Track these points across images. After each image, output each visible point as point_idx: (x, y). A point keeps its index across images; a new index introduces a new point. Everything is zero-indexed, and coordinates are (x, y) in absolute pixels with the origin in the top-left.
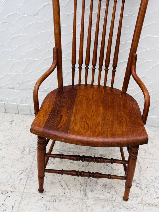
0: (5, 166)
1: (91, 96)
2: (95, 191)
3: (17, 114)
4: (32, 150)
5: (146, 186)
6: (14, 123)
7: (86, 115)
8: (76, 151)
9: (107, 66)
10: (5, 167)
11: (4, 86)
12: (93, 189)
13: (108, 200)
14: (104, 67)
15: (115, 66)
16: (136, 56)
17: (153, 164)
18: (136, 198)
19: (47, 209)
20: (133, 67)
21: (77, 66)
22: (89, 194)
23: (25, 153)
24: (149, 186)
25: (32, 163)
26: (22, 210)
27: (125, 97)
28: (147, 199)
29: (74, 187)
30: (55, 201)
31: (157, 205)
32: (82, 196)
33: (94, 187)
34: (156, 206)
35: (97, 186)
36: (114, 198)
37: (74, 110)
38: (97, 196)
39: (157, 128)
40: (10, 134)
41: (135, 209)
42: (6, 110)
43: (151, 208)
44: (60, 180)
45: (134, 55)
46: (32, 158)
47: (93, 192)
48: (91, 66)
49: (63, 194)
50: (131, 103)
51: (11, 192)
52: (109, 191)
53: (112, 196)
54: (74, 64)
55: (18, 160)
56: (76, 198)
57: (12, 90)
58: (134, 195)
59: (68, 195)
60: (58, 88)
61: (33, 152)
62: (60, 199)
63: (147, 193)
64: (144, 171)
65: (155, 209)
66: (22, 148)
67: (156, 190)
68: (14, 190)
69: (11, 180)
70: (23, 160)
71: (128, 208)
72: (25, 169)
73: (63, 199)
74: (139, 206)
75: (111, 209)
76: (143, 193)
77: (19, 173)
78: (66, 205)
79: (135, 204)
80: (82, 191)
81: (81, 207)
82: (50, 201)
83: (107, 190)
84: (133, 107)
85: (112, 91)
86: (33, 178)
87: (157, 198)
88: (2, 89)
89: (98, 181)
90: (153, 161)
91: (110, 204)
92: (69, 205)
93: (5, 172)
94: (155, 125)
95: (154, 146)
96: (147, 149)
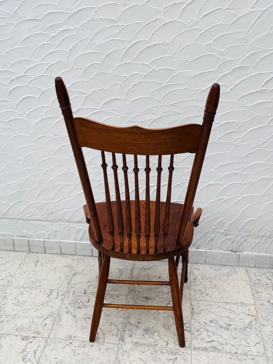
0: (27, 310)
2: (135, 336)
3: (43, 254)
4: (61, 293)
5: (197, 329)
6: (39, 264)
8: (114, 293)
10: (27, 312)
11: (28, 217)
12: (133, 334)
17: (209, 306)
19: (76, 354)
22: (127, 339)
23: (51, 296)
24: (202, 329)
26: (46, 355)
28: (196, 343)
29: (110, 332)
30: (85, 346)
31: (208, 349)
32: (119, 341)
33: (134, 331)
35: (137, 330)
36: (157, 343)
38: (136, 340)
39: (220, 266)
40: (34, 276)
41: (180, 353)
42: (29, 249)
43: (200, 352)
46: (60, 302)
47: (132, 337)
51: (34, 337)
52: (151, 336)
53: (154, 341)
55: (43, 305)
56: (112, 343)
57: (38, 222)
61: (62, 295)
63: (197, 337)
64: (197, 314)
65: (205, 354)
66: (48, 291)
67: (209, 334)
68: (37, 336)
69: (34, 326)
70: (49, 304)
71: (172, 353)
72: (51, 313)
73: (95, 344)
74: (186, 351)
75: (152, 354)
76: (193, 337)
77: (44, 318)
78: (99, 350)
80: (119, 336)
81: (116, 352)
82: (79, 346)
83: (149, 334)
86: (61, 323)
87: (209, 342)
88: (26, 222)
89: (139, 325)
90: (210, 303)
91: (151, 348)
92: (102, 351)
93: (27, 317)
94: (217, 262)
95: (213, 286)
96: (203, 290)
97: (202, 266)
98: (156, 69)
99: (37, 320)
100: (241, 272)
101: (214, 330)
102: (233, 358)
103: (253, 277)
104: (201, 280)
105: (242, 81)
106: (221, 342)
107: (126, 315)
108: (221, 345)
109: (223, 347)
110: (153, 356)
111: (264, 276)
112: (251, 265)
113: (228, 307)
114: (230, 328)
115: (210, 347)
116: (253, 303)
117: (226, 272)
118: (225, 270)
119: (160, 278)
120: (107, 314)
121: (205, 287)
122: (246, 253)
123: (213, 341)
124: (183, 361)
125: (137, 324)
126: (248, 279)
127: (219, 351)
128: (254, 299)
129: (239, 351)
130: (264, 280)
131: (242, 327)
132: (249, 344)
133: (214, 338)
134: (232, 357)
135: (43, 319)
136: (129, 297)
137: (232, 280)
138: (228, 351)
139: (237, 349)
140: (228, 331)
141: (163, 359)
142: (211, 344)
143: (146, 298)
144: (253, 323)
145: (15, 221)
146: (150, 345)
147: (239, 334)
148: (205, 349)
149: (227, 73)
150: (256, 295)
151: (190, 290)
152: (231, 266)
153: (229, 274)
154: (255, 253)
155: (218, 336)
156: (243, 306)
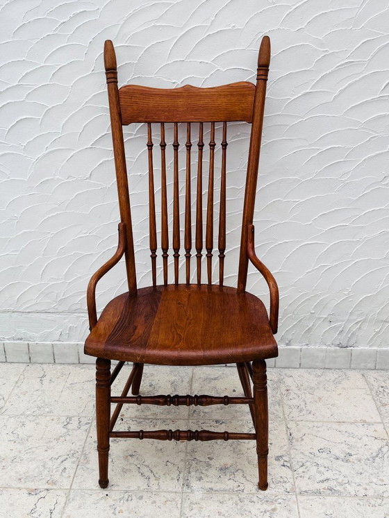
0: (34, 450)
1: (186, 299)
2: (206, 479)
3: (51, 366)
4: (84, 421)
5: (301, 464)
6: (46, 380)
7: (177, 324)
8: (168, 417)
9: (210, 249)
10: (33, 452)
11: (28, 307)
12: (202, 476)
14: (204, 252)
15: (222, 248)
16: (253, 227)
17: (315, 428)
18: (283, 485)
19: (117, 512)
20: (250, 245)
21: (159, 252)
22: (195, 484)
23: (70, 426)
24: (308, 464)
25: (85, 442)
26: (69, 516)
27: (244, 296)
28: (303, 484)
29: (167, 475)
30: (130, 498)
31: (322, 493)
32: (182, 488)
33: (204, 472)
35: (209, 470)
36: (242, 488)
37: (156, 319)
38: (210, 485)
39: (322, 370)
40: (39, 399)
41: (280, 501)
42: (30, 359)
43: (311, 497)
44: (139, 466)
45: (250, 226)
46: (85, 434)
47: (202, 480)
48: (182, 252)
49: (146, 487)
50: (252, 304)
51: (47, 490)
52: (231, 477)
53: (238, 485)
54: (153, 249)
56: (172, 492)
57: (43, 316)
58: (278, 480)
59: (155, 488)
60: (128, 291)
61: (86, 424)
62: (140, 495)
63: (303, 474)
64: (297, 441)
65: (318, 499)
66: (64, 419)
67: (320, 470)
68: (52, 487)
69: (46, 472)
70: (68, 438)
71: (267, 501)
72: (72, 452)
73: (146, 495)
74: (289, 497)
75: (237, 504)
76: (296, 476)
77: (61, 459)
78: (152, 503)
79: (281, 493)
80: (181, 480)
81: (179, 506)
82: (120, 500)
83: (228, 475)
84: (255, 309)
85: (221, 291)
86: (88, 466)
87: (323, 481)
88: (24, 315)
89: (211, 462)
90: (316, 424)
91: (234, 497)
92: (158, 504)
93: (34, 459)
94: (318, 364)
95: (317, 400)
96: (303, 405)
97: (296, 371)
98: (221, 69)
99: (50, 464)
100: (355, 377)
101: (327, 463)
102: (362, 504)
103: (374, 383)
104: (297, 392)
105: (350, 85)
106: (340, 481)
107: (189, 448)
108: (341, 484)
109: (344, 489)
110: (239, 507)
112: (369, 365)
113: (343, 428)
114: (351, 458)
115: (324, 489)
116: (379, 420)
117: (333, 379)
118: (331, 375)
119: (234, 391)
120: (159, 448)
121: (304, 401)
123: (328, 480)
124: (285, 513)
125: (208, 460)
126: (367, 387)
127: (339, 494)
128: (380, 414)
129: (370, 493)
131: (369, 457)
132: (382, 481)
133: (328, 475)
134: (359, 502)
135: (59, 461)
136: (191, 421)
137: (344, 388)
139: (366, 489)
140: (350, 464)
141: (254, 511)
142: (325, 485)
143: (217, 422)
144: (385, 449)
145: (8, 315)
146: (231, 491)
147: (366, 467)
148: (318, 493)
149: (328, 72)
150: (382, 408)
151: (283, 407)
152: (339, 369)
153: (337, 380)
154: (375, 348)
155: (334, 472)
156: (366, 425)
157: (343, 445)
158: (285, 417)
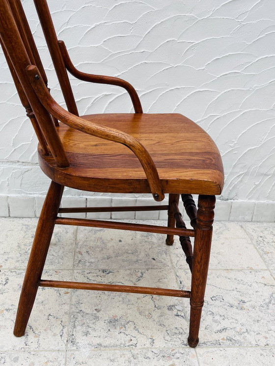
2: (93, 333)
8: (51, 267)
12: (90, 330)
13: (122, 345)
18: (180, 336)
22: (81, 340)
29: (48, 331)
30: (2, 361)
31: (222, 344)
32: (66, 345)
33: (91, 325)
34: (219, 346)
35: (97, 323)
36: (134, 342)
38: (98, 341)
41: (178, 355)
43: (210, 350)
47: (88, 335)
49: (23, 345)
52: (122, 330)
53: (129, 339)
56: (53, 351)
59: (33, 346)
62: (16, 356)
65: (218, 352)
67: (215, 319)
71: (164, 356)
73: (22, 356)
74: (187, 350)
75: (130, 362)
79: (178, 346)
80: (65, 335)
83: (118, 328)
87: (220, 331)
89: (98, 314)
91: (126, 352)
92: (37, 365)
100: (234, 228)
101: (222, 311)
102: (265, 354)
103: (253, 234)
106: (238, 330)
107: (74, 300)
108: (240, 334)
109: (244, 338)
111: (266, 232)
113: (232, 275)
114: (245, 306)
115: (223, 339)
116: (265, 268)
119: (120, 241)
122: (240, 201)
123: (226, 329)
125: (95, 312)
126: (247, 237)
127: (240, 344)
128: (265, 262)
129: (271, 342)
130: (269, 238)
131: (262, 304)
133: (225, 324)
134: (262, 352)
136: (75, 271)
138: (254, 343)
139: (266, 338)
140: (244, 312)
142: (224, 335)
143: (104, 271)
147: (261, 315)
148: (217, 344)
150: (265, 256)
151: (170, 256)
152: (219, 221)
153: (218, 231)
154: (253, 201)
155: (230, 321)
156: (253, 272)
157: (235, 292)
158: (173, 266)
